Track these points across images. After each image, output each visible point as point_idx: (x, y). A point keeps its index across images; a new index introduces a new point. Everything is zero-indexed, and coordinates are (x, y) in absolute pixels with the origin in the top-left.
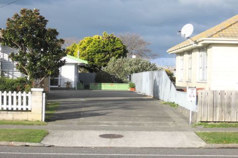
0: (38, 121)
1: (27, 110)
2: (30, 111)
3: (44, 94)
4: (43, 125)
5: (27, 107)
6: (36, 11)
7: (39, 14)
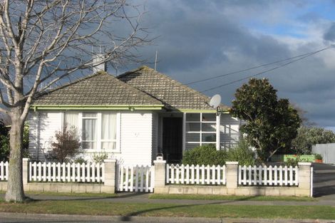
0: (307, 197)
1: (294, 185)
2: (297, 186)
3: (312, 168)
4: (313, 201)
5: (294, 182)
6: (265, 80)
7: (267, 84)
